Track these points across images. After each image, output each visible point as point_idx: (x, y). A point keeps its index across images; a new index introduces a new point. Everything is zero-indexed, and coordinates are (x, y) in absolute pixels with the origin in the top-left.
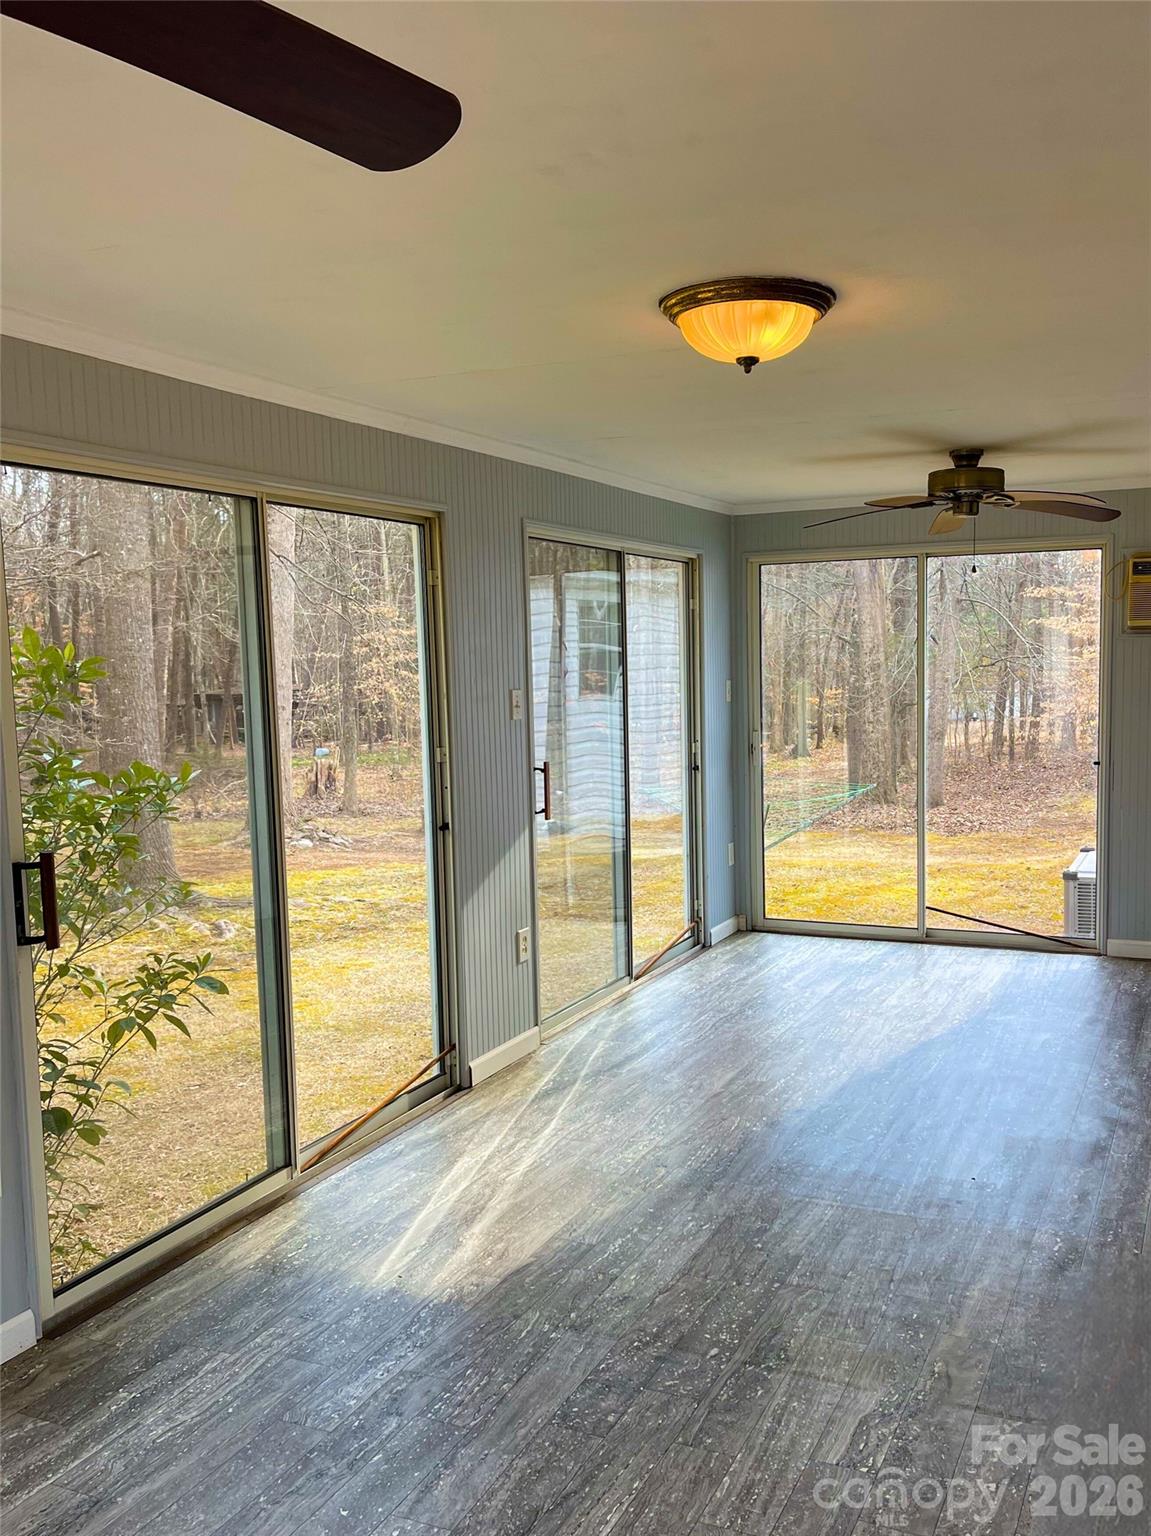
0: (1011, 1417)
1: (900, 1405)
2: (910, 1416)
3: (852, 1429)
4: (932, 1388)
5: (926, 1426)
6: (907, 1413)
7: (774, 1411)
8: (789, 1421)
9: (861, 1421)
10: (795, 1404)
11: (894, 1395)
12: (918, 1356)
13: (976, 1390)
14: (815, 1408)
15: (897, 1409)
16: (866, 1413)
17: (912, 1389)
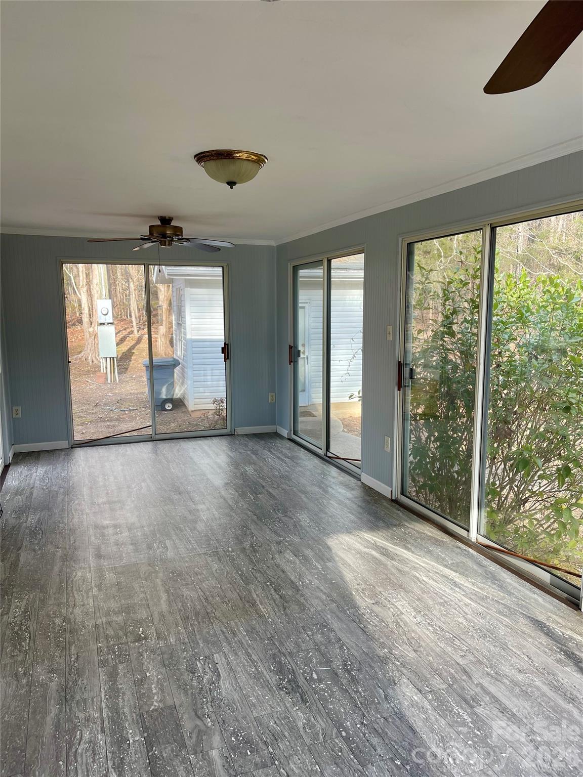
0: (156, 710)
1: (211, 691)
2: (202, 688)
3: (220, 671)
4: (203, 708)
5: (192, 687)
6: (204, 688)
7: (257, 663)
8: (248, 662)
9: (220, 675)
10: (253, 670)
11: (217, 695)
12: (224, 723)
13: (182, 718)
14: (243, 672)
15: (210, 689)
16: (221, 680)
17: (211, 702)
